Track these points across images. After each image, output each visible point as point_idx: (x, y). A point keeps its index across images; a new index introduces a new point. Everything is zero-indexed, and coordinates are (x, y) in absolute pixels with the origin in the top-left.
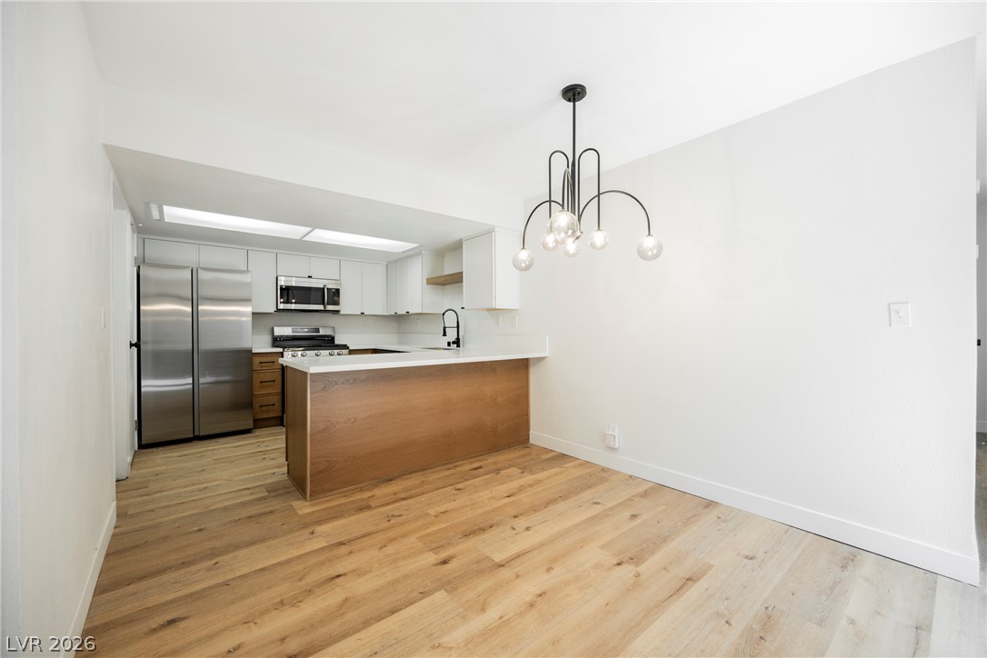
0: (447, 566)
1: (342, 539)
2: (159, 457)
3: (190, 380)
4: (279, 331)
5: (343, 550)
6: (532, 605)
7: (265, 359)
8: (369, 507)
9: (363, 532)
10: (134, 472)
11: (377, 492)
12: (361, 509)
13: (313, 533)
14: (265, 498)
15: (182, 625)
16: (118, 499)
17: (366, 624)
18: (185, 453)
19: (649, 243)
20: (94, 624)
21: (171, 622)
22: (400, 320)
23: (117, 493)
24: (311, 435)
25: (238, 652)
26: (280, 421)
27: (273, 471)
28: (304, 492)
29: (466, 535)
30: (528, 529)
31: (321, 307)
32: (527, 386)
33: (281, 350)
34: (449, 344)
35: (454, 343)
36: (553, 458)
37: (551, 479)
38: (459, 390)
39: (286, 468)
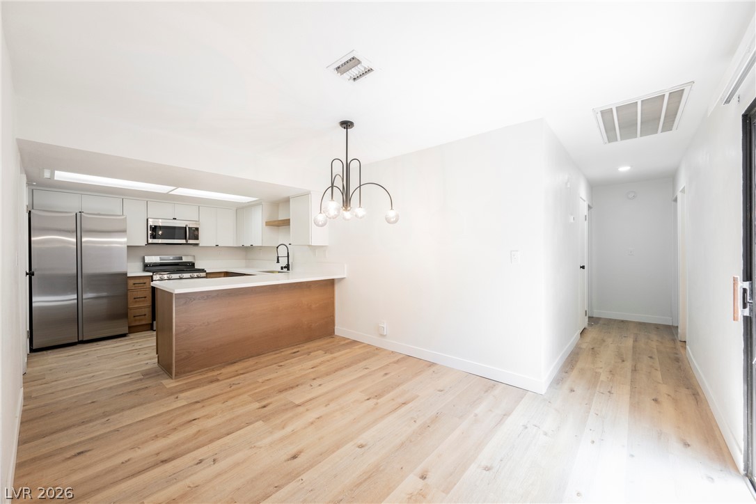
0: (265, 409)
1: (198, 400)
2: (49, 357)
3: (75, 296)
4: (150, 259)
5: (198, 405)
6: (312, 423)
7: (137, 281)
8: (218, 380)
9: (212, 395)
10: (30, 370)
11: (223, 371)
12: (212, 382)
13: (177, 398)
14: (141, 380)
15: (88, 454)
16: (25, 387)
17: (211, 441)
18: (72, 353)
19: (392, 214)
20: (23, 460)
21: (79, 454)
22: (247, 251)
23: (24, 383)
24: (176, 335)
25: (128, 463)
26: (150, 327)
27: (146, 362)
28: (171, 374)
29: (280, 391)
30: (320, 385)
31: (184, 241)
32: (333, 297)
33: (151, 274)
34: (282, 268)
35: (285, 267)
36: (347, 344)
37: (343, 355)
38: (284, 301)
39: (157, 360)
